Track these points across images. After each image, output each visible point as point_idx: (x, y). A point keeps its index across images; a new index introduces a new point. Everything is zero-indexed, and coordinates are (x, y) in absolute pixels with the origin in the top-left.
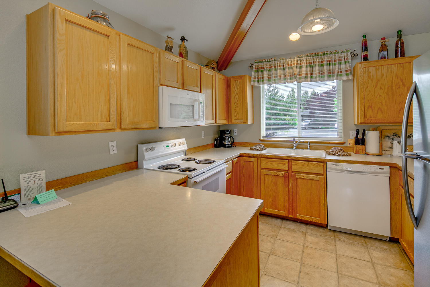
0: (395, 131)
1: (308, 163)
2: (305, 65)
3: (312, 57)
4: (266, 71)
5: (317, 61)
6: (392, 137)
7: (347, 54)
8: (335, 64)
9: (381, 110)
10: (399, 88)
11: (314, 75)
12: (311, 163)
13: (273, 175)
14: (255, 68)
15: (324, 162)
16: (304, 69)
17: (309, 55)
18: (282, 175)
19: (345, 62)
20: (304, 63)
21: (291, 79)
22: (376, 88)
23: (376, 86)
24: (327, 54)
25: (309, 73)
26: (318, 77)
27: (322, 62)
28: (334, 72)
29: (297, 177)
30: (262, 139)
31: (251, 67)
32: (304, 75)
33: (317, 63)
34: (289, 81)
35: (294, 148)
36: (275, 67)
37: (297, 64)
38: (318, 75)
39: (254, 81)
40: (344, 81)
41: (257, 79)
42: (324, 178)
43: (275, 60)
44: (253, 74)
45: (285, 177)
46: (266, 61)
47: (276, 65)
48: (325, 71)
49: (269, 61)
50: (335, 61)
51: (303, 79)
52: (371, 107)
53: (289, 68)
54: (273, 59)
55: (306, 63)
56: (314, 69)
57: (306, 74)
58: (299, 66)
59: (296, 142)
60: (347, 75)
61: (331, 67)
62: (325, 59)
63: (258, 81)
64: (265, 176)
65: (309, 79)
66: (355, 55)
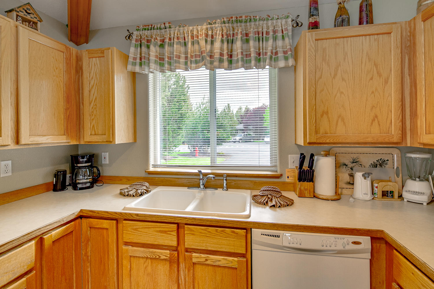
0: (355, 156)
1: (217, 231)
2: (219, 38)
3: (230, 25)
4: (155, 46)
5: (239, 31)
6: (351, 165)
7: (286, 22)
8: (267, 40)
9: (343, 120)
10: (372, 79)
11: (234, 58)
12: (222, 231)
13: (147, 258)
14: (136, 41)
15: (247, 228)
16: (217, 45)
17: (225, 20)
18: (165, 258)
19: (283, 36)
20: (218, 35)
21: (195, 62)
22: (334, 77)
23: (335, 75)
24: (255, 20)
25: (225, 52)
26: (240, 60)
28: (266, 53)
29: (194, 260)
30: (151, 169)
31: (129, 38)
32: (217, 56)
33: (239, 36)
34: (193, 65)
35: (202, 186)
36: (170, 39)
37: (207, 35)
38: (240, 56)
39: (134, 64)
40: (280, 69)
41: (138, 61)
42: (247, 262)
43: (170, 27)
44: (132, 50)
45: (170, 261)
46: (156, 27)
47: (172, 36)
48: (252, 50)
49: (160, 29)
50: (267, 33)
52: (327, 113)
53: (193, 43)
54: (167, 25)
55: (221, 35)
56: (234, 45)
57: (222, 54)
58: (209, 39)
60: (286, 59)
61: (261, 42)
62: (252, 29)
63: (141, 65)
64: (132, 258)
65: (226, 64)
66: (298, 25)
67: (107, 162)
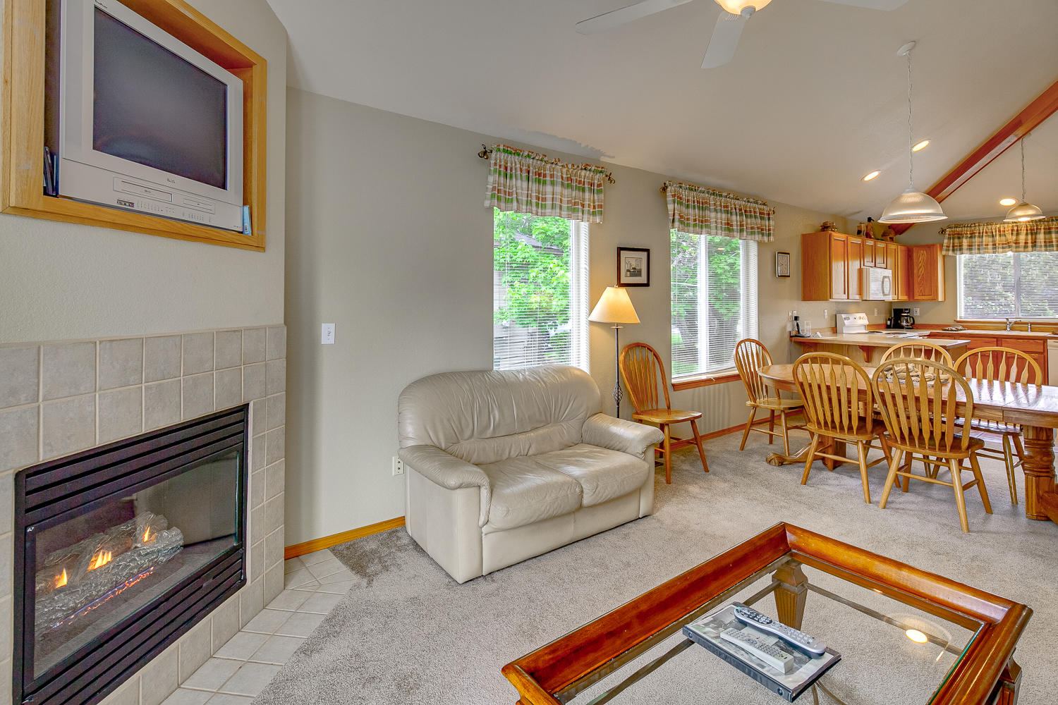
2: (1023, 232)
4: (967, 238)
11: (1038, 244)
14: (949, 235)
15: (1045, 340)
16: (1022, 237)
21: (1003, 248)
25: (1030, 241)
26: (1043, 246)
27: (1049, 229)
30: (958, 319)
31: (942, 233)
32: (1022, 244)
33: (1042, 231)
34: (1001, 250)
35: (1008, 329)
36: (979, 233)
37: (1012, 230)
38: (1043, 244)
39: (948, 251)
41: (951, 248)
42: (1044, 356)
43: (979, 226)
44: (946, 241)
46: (966, 226)
47: (981, 231)
48: (1054, 240)
49: (970, 227)
51: (1022, 249)
53: (1000, 235)
54: (977, 225)
55: (1025, 230)
56: (1038, 236)
57: (1026, 243)
58: (1015, 233)
59: (1010, 323)
63: (953, 250)
65: (1030, 249)
67: (918, 314)
